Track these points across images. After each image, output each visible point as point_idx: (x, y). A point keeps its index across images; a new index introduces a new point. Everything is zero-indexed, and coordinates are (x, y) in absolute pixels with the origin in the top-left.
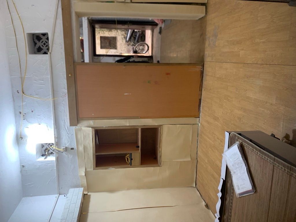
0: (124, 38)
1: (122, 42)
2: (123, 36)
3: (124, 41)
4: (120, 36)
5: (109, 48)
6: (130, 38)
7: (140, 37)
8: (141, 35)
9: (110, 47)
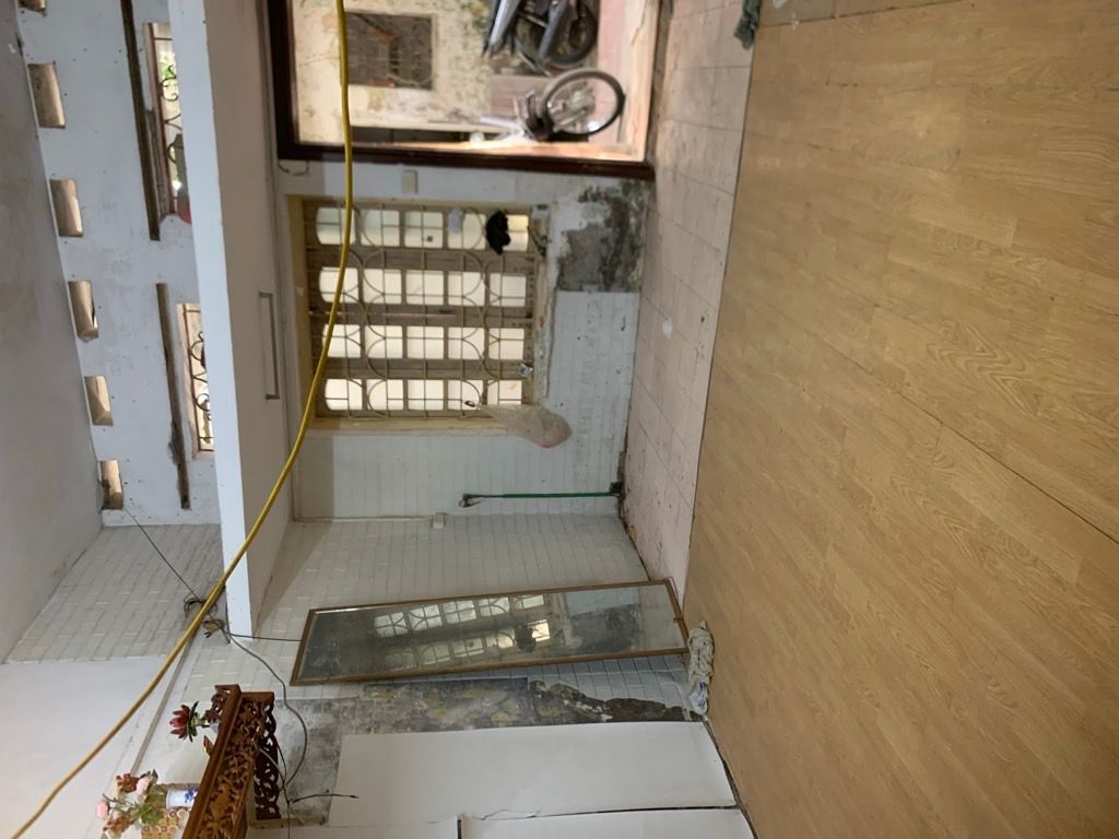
0: (477, 24)
1: (465, 46)
2: (468, 17)
3: (477, 44)
4: (454, 15)
5: (391, 80)
6: (510, 30)
7: (568, 28)
8: (575, 17)
9: (395, 78)
